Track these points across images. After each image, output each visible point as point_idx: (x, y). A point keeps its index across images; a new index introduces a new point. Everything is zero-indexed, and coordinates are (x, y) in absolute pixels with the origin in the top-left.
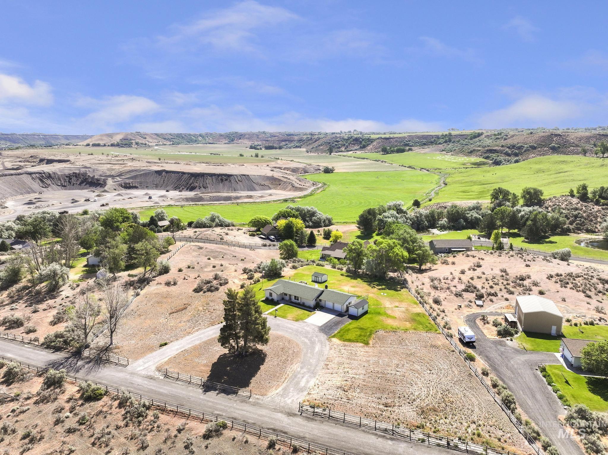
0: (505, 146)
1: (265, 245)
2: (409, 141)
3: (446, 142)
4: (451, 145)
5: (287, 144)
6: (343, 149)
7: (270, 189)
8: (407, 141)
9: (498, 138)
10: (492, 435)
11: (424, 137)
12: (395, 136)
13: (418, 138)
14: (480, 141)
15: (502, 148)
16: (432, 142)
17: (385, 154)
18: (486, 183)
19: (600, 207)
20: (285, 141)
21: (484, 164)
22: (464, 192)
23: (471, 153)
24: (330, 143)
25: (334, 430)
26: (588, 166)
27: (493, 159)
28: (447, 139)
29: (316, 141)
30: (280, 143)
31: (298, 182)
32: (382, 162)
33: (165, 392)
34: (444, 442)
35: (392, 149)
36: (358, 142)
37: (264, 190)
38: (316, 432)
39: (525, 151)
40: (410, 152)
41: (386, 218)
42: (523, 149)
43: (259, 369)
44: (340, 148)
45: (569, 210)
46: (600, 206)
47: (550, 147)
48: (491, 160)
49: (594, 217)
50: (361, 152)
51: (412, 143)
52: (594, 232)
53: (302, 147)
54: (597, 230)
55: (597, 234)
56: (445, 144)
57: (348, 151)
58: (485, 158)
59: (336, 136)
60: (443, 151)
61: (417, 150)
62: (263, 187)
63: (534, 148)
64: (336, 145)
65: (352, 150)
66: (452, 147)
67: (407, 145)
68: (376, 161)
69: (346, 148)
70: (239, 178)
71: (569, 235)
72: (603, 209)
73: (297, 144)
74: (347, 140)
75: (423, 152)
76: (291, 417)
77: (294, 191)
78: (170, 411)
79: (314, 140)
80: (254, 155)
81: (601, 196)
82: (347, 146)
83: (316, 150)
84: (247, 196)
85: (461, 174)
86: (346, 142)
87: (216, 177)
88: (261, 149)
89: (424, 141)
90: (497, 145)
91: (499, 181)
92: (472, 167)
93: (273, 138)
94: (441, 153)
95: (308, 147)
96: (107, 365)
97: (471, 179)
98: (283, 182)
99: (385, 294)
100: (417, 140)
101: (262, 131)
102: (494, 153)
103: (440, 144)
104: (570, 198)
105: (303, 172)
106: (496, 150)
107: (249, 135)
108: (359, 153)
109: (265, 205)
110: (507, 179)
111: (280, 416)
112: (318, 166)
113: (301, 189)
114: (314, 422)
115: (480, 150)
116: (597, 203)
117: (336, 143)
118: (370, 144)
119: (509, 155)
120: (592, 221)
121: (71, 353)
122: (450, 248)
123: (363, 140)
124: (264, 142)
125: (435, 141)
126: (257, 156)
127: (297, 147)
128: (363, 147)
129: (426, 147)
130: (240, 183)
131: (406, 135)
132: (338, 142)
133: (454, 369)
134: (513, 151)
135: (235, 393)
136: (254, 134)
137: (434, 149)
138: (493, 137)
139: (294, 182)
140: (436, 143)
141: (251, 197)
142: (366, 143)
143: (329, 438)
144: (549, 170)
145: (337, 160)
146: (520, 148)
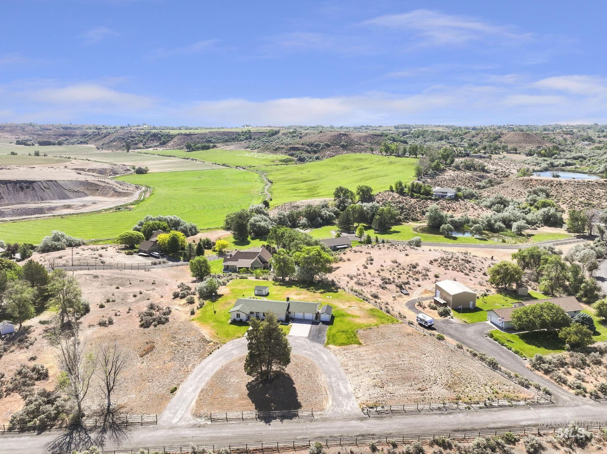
0: (305, 144)
1: (155, 264)
2: (211, 138)
3: (246, 139)
4: (253, 143)
5: (67, 140)
6: (141, 146)
7: (86, 195)
8: (209, 138)
9: (294, 136)
10: (503, 390)
11: (225, 134)
12: (196, 132)
13: (219, 134)
14: (279, 138)
15: (302, 146)
16: (233, 139)
17: (189, 151)
18: (306, 180)
19: (415, 200)
20: (65, 135)
21: (291, 161)
22: (294, 189)
23: (276, 150)
24: (124, 139)
25: (406, 420)
26: (380, 163)
27: (298, 156)
28: (248, 136)
29: (105, 136)
30: (57, 138)
31: (118, 185)
32: (193, 160)
33: (230, 435)
34: (482, 405)
35: (197, 146)
36: (157, 138)
37: (79, 197)
38: (395, 426)
39: (322, 149)
40: (215, 149)
41: (258, 222)
42: (319, 147)
43: (295, 388)
44: (137, 144)
45: (395, 203)
46: (415, 198)
47: (341, 145)
48: (296, 157)
49: (414, 208)
50: (162, 149)
51: (214, 140)
52: (418, 220)
53: (89, 142)
54: (419, 219)
55: (420, 221)
56: (246, 141)
57: (147, 148)
58: (290, 156)
59: (131, 132)
60: (247, 148)
61: (221, 147)
62: (78, 194)
63: (328, 146)
64: (132, 141)
65: (151, 147)
66: (255, 144)
67: (210, 142)
68: (185, 159)
69: (144, 145)
70: (45, 185)
71: (402, 224)
72: (417, 201)
73: (81, 140)
74: (144, 135)
75: (228, 149)
76: (364, 421)
77: (118, 196)
78: (254, 450)
79: (103, 135)
80: (33, 153)
81: (413, 191)
82: (145, 142)
83: (108, 146)
84: (64, 205)
85: (278, 172)
86: (144, 138)
87: (12, 184)
88: (33, 145)
89: (226, 138)
90: (297, 142)
91: (316, 178)
92: (282, 164)
93: (47, 132)
94: (246, 149)
95: (97, 143)
96: (130, 428)
97: (293, 177)
98: (101, 187)
99: (331, 297)
100: (219, 136)
101: (27, 122)
102: (296, 151)
103: (241, 140)
104: (391, 193)
105: (111, 173)
106: (298, 148)
107: (10, 127)
108: (160, 150)
109: (97, 215)
110: (322, 176)
111: (354, 423)
112: (124, 165)
113: (126, 194)
114: (385, 419)
115: (284, 148)
116: (412, 197)
117: (132, 139)
118: (170, 140)
119: (309, 152)
120: (413, 211)
121: (66, 427)
122: (335, 246)
123: (162, 136)
124: (35, 137)
125: (236, 137)
126: (37, 154)
127: (81, 143)
128: (163, 144)
129: (229, 143)
130: (48, 190)
131: (207, 131)
132: (134, 137)
133: (438, 349)
134: (312, 149)
135: (296, 415)
136: (17, 126)
137: (237, 146)
138: (289, 135)
139: (114, 187)
140: (238, 140)
141: (69, 207)
142: (165, 139)
143: (409, 428)
144: (352, 167)
145: (139, 158)
146: (317, 146)
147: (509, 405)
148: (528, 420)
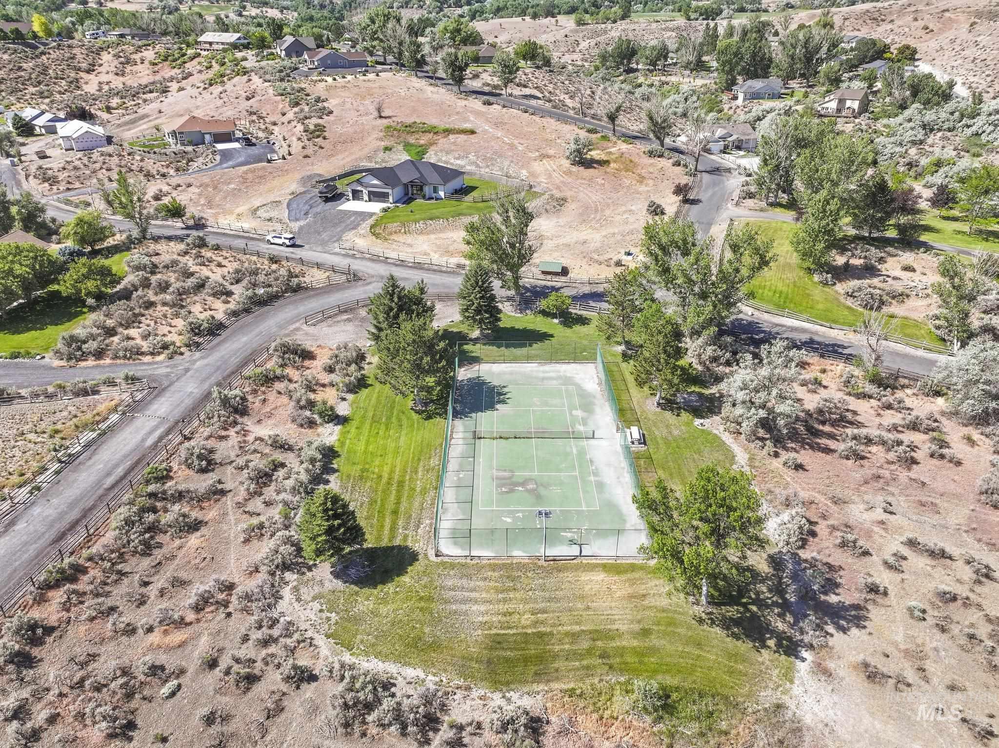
10: (63, 421)
147: (100, 435)
148: (151, 433)
